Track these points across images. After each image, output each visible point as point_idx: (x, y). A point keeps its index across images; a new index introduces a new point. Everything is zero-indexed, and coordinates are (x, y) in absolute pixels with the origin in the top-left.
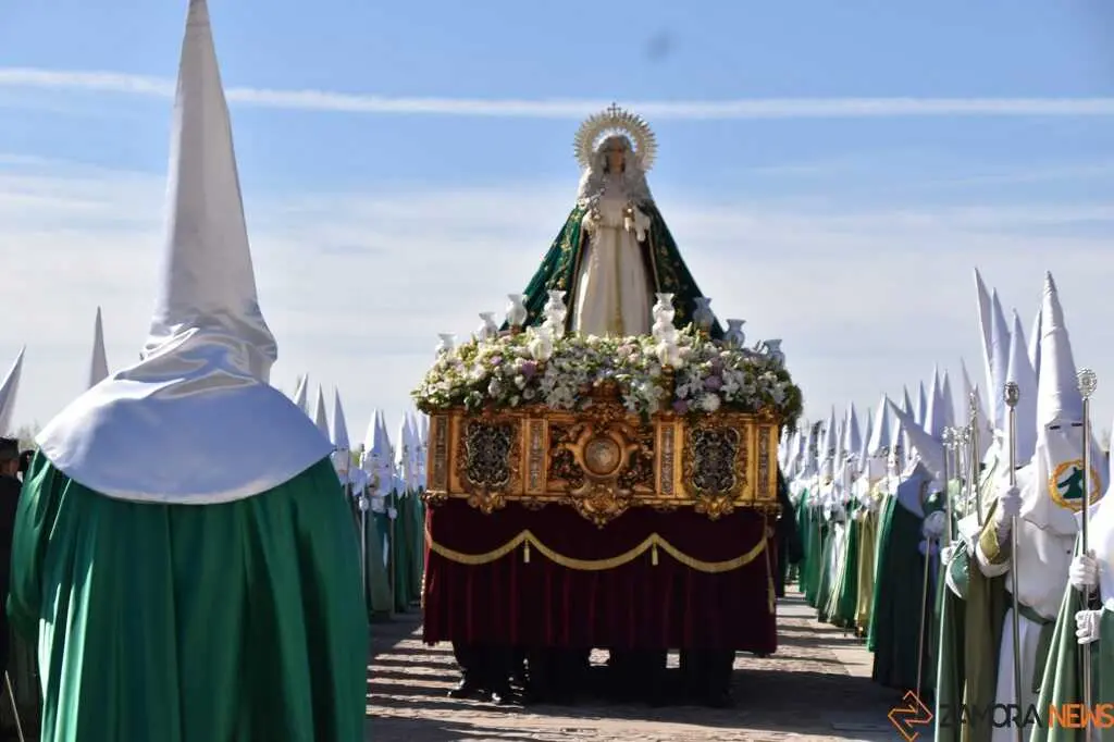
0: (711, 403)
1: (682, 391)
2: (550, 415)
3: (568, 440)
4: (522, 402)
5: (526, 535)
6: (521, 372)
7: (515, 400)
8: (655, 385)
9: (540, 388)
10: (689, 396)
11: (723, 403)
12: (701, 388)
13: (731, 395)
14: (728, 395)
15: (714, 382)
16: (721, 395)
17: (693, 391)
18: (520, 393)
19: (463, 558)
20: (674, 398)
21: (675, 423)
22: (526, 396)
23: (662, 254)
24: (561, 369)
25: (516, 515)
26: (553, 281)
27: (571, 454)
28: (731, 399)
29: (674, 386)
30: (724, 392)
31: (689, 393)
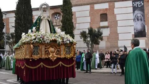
0: (68, 42)
2: (45, 44)
3: (48, 48)
4: (41, 42)
5: (42, 63)
6: (41, 37)
7: (40, 42)
8: (61, 39)
9: (44, 40)
10: (65, 41)
11: (70, 42)
12: (67, 40)
18: (41, 41)
19: (32, 68)
21: (63, 45)
24: (47, 37)
25: (40, 60)
27: (48, 50)
29: (63, 40)
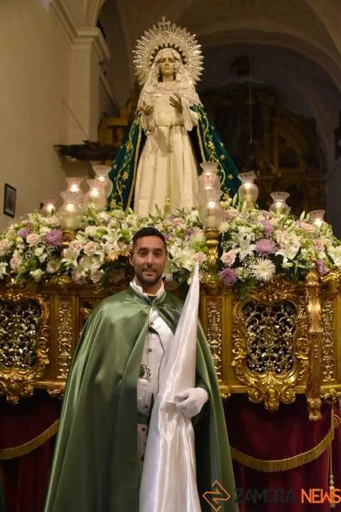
0: (264, 270)
1: (228, 257)
2: (81, 292)
8: (197, 252)
9: (63, 260)
10: (238, 263)
11: (279, 269)
12: (251, 253)
13: (289, 261)
14: (285, 260)
15: (266, 246)
16: (277, 260)
17: (242, 257)
20: (220, 265)
21: (223, 298)
22: (50, 269)
23: (209, 148)
26: (119, 176)
28: (290, 265)
30: (281, 257)
31: (237, 259)
